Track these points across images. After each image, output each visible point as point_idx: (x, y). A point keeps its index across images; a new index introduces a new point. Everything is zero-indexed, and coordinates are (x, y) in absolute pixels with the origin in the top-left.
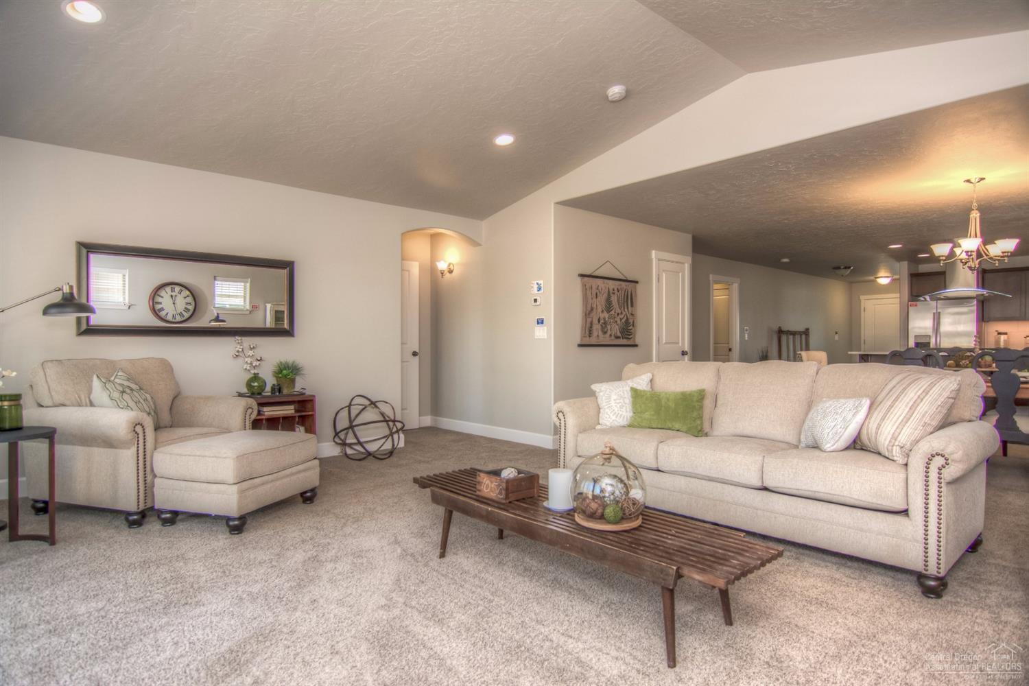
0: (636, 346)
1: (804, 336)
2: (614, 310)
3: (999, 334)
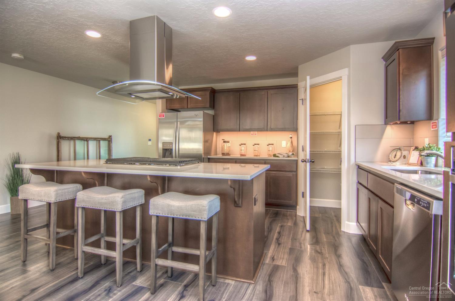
3: (224, 142)
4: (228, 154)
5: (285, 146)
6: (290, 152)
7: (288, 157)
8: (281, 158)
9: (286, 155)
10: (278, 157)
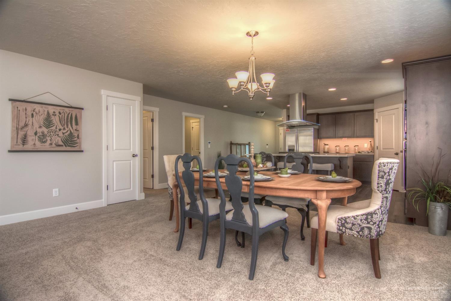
0: (82, 151)
1: (247, 147)
2: (55, 127)
3: (325, 145)
4: (328, 152)
5: (367, 147)
6: (370, 150)
7: (368, 153)
8: (363, 153)
9: (367, 152)
10: (361, 153)
